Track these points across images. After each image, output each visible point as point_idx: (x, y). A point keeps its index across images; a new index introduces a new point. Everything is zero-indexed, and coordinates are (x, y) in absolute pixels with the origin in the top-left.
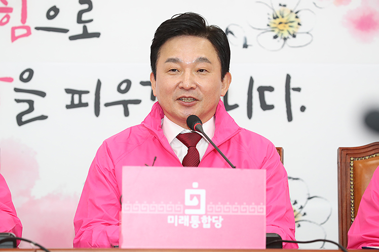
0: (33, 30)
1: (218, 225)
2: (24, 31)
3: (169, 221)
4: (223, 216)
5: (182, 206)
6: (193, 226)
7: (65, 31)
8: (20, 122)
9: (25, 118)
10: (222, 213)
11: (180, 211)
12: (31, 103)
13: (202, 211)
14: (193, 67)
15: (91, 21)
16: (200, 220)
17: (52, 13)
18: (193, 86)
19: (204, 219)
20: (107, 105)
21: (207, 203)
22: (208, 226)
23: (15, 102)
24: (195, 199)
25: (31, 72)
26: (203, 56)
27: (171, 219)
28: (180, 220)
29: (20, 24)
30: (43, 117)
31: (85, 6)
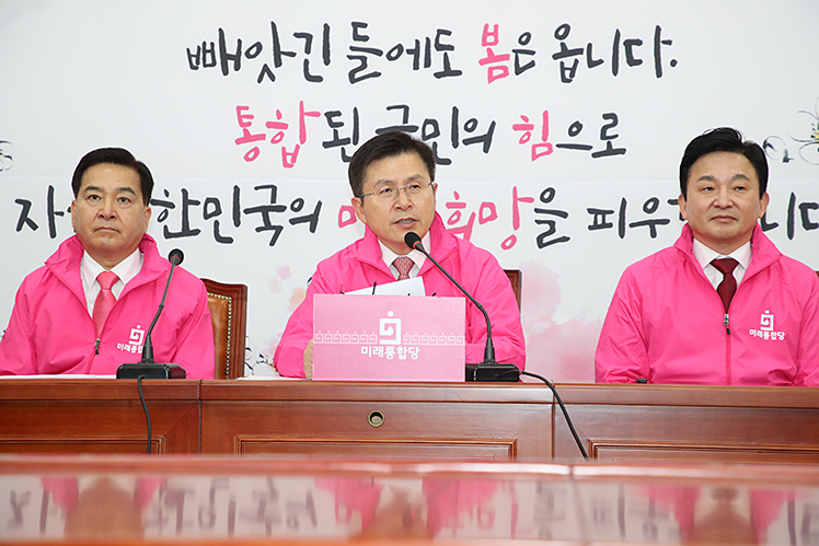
0: (554, 147)
2: (546, 149)
7: (589, 148)
8: (541, 245)
9: (546, 240)
12: (552, 224)
14: (729, 184)
15: (616, 136)
17: (574, 129)
18: (731, 204)
20: (632, 225)
23: (535, 223)
25: (552, 191)
26: (741, 173)
29: (541, 142)
30: (565, 239)
31: (611, 121)
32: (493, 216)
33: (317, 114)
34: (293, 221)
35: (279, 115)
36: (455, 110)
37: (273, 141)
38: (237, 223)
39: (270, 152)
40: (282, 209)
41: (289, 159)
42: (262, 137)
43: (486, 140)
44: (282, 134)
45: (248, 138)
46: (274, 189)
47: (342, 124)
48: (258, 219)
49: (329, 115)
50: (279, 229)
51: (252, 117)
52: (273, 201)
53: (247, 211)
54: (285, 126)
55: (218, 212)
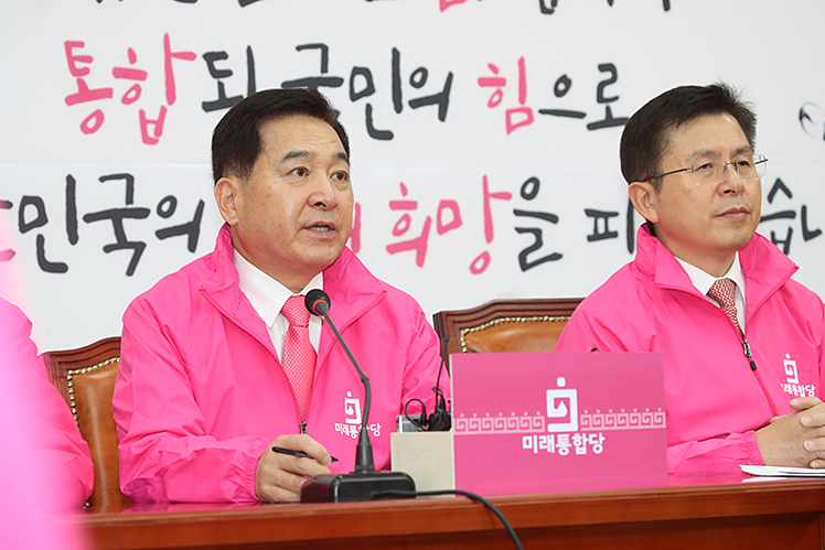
0: (536, 115)
1: (598, 449)
2: (523, 117)
3: (525, 446)
4: (604, 434)
5: (543, 418)
6: (560, 452)
7: (581, 115)
8: (525, 266)
9: (531, 258)
10: (603, 428)
11: (540, 427)
12: (537, 232)
13: (573, 426)
15: (616, 98)
16: (571, 441)
19: (577, 437)
21: (580, 412)
22: (584, 451)
23: (516, 233)
24: (562, 404)
25: (535, 181)
27: (527, 441)
28: (541, 443)
29: (517, 105)
30: (556, 257)
31: (608, 75)
32: (457, 223)
33: (190, 56)
34: (162, 234)
35: (132, 57)
36: (396, 54)
37: (126, 100)
38: (73, 238)
39: (121, 118)
40: (142, 213)
41: (152, 127)
42: (106, 93)
43: (441, 101)
44: (137, 88)
45: (84, 94)
46: (130, 179)
47: (228, 73)
48: (105, 230)
49: (211, 58)
50: (139, 248)
51: (88, 59)
52: (129, 199)
53: (89, 218)
54: (142, 75)
55: (42, 220)
